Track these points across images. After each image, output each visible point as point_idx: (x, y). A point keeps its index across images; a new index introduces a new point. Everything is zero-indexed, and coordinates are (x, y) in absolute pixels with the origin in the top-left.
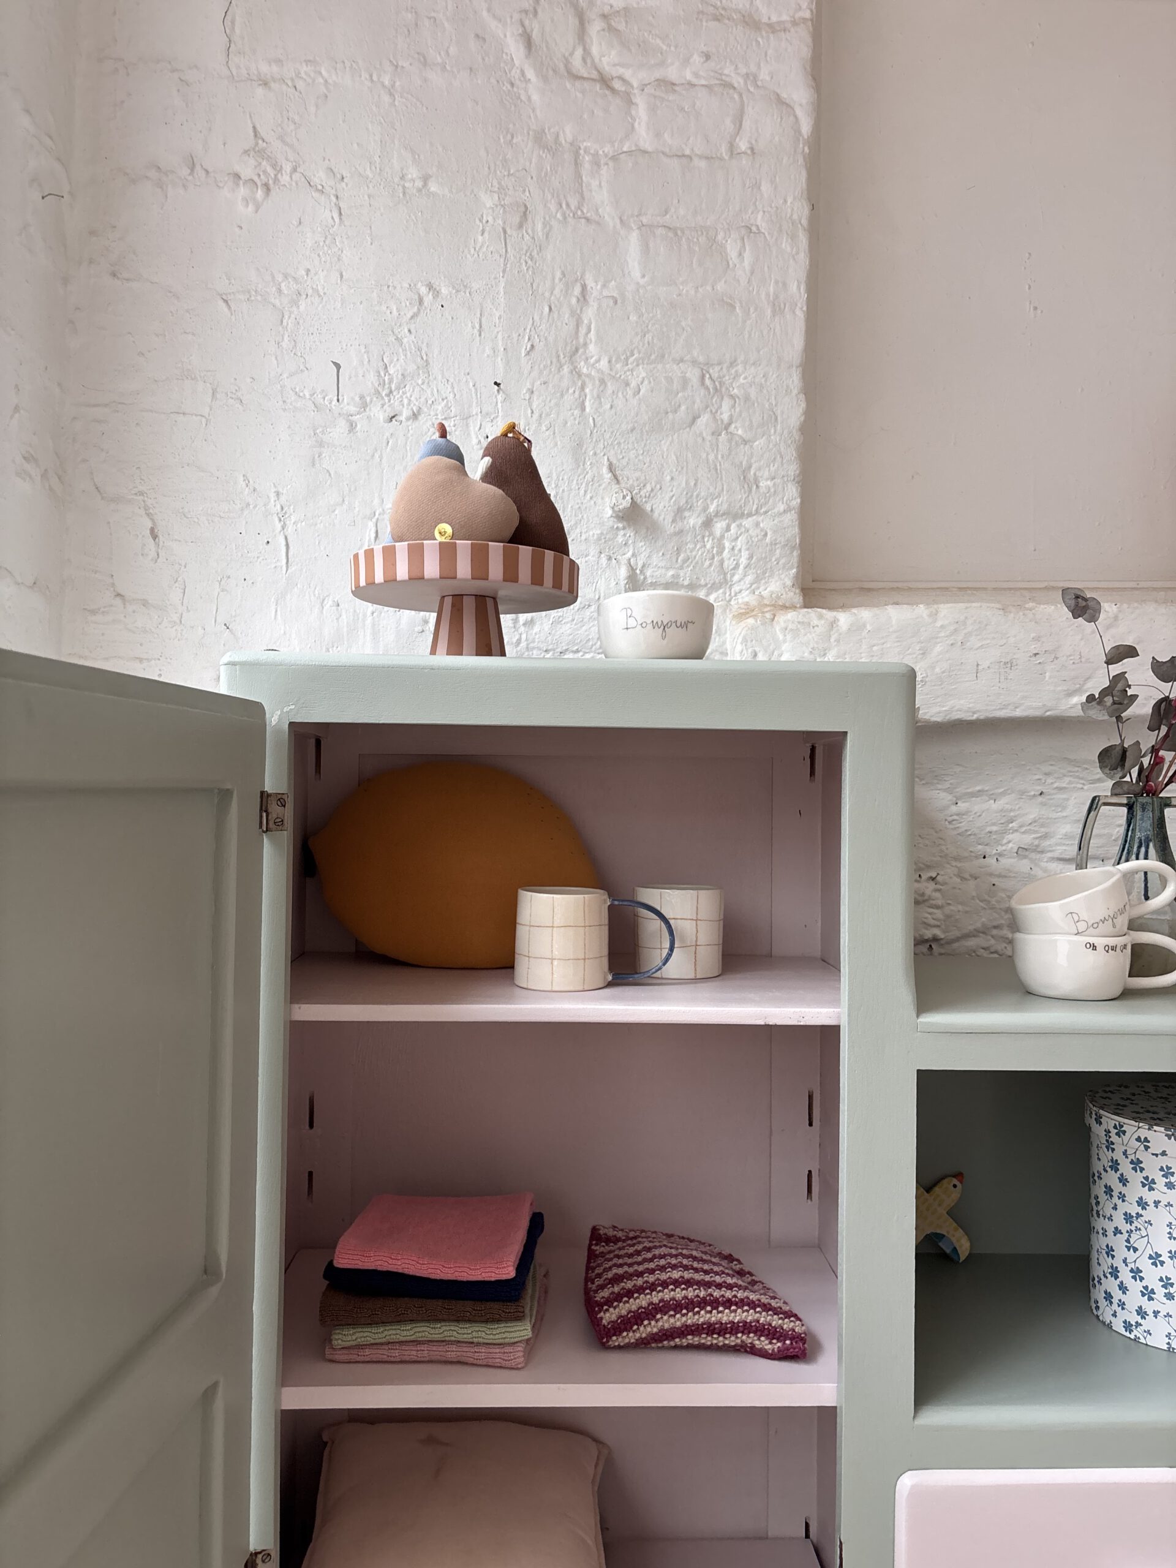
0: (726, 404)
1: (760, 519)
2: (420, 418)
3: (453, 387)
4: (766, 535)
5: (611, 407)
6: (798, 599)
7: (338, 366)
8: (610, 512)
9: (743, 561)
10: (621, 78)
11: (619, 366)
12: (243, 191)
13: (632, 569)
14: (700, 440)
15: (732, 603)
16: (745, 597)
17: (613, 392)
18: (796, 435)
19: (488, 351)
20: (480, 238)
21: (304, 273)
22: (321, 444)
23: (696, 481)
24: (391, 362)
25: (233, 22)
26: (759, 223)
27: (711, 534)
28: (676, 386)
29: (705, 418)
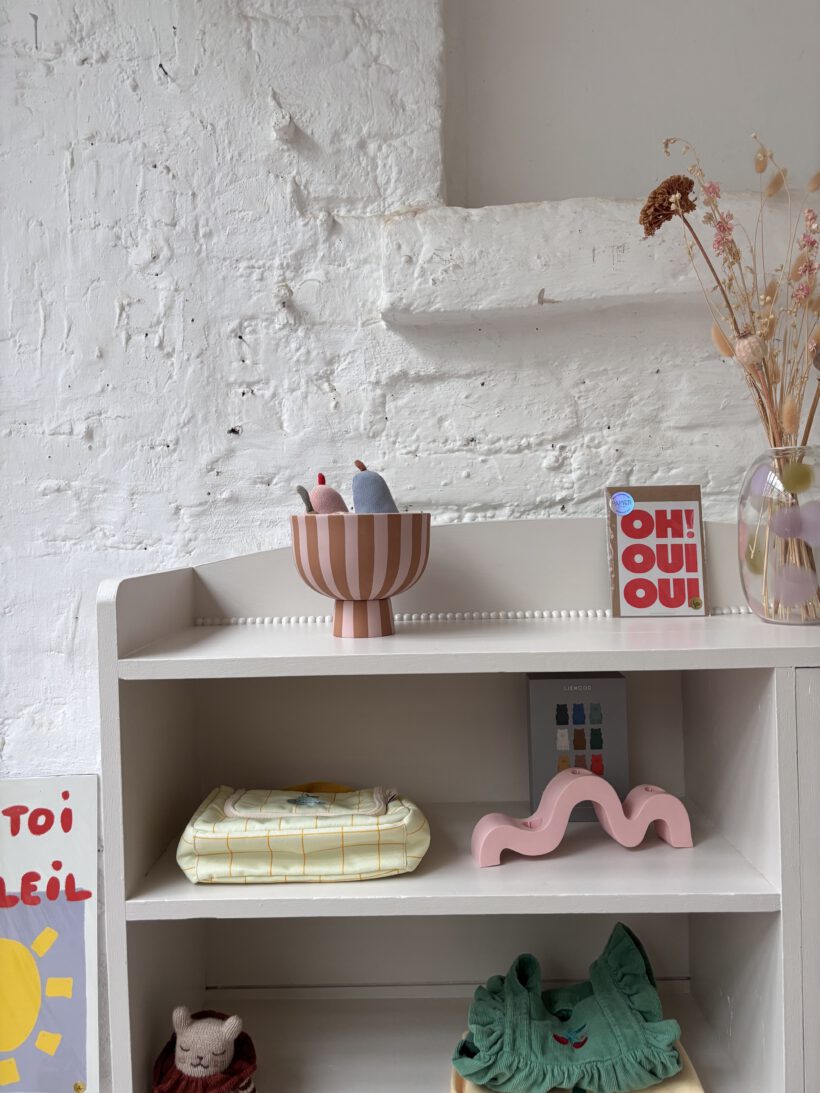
0: (374, 39)
1: (407, 138)
2: (109, 60)
3: (136, 33)
4: (412, 151)
5: (274, 44)
6: (442, 206)
7: (35, 18)
8: (274, 135)
9: (394, 176)
11: (280, 9)
13: (296, 185)
14: (353, 71)
15: (387, 213)
16: (397, 207)
17: (276, 31)
18: (437, 64)
22: (22, 86)
23: (350, 106)
24: (81, 12)
27: (365, 154)
28: (329, 24)
29: (356, 52)
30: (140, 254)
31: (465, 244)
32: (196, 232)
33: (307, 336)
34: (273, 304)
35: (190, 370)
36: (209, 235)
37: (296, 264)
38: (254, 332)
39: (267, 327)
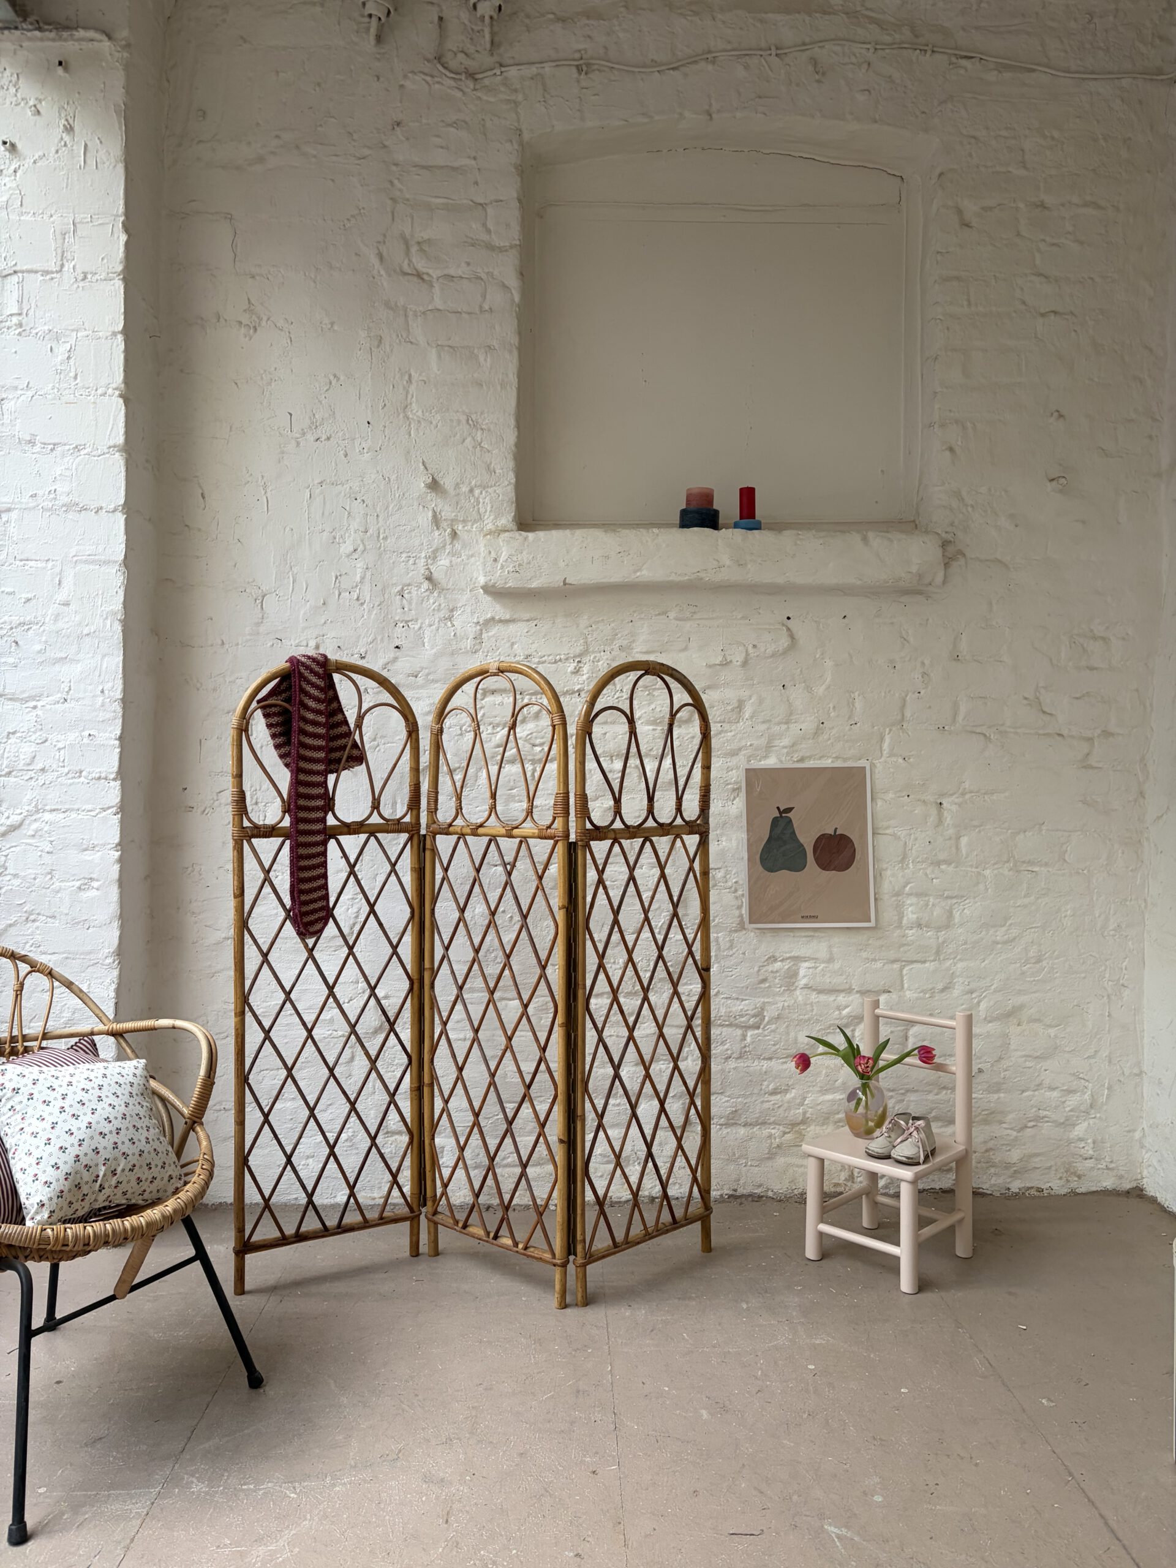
0: (479, 433)
1: (496, 489)
2: (331, 439)
3: (347, 425)
4: (499, 496)
5: (424, 434)
6: (515, 527)
7: (291, 415)
8: (423, 485)
9: (489, 509)
10: (427, 274)
11: (427, 414)
12: (243, 330)
13: (434, 511)
14: (467, 451)
15: (484, 530)
16: (490, 526)
17: (425, 427)
18: (513, 448)
19: (364, 407)
20: (359, 352)
21: (273, 369)
22: (283, 453)
23: (465, 470)
24: (316, 412)
25: (236, 246)
26: (495, 344)
27: (473, 496)
28: (455, 424)
29: (469, 439)
30: (346, 548)
31: (524, 553)
32: (378, 537)
33: (439, 596)
34: (421, 579)
35: (375, 612)
36: (385, 538)
37: (434, 556)
38: (410, 593)
39: (417, 590)
